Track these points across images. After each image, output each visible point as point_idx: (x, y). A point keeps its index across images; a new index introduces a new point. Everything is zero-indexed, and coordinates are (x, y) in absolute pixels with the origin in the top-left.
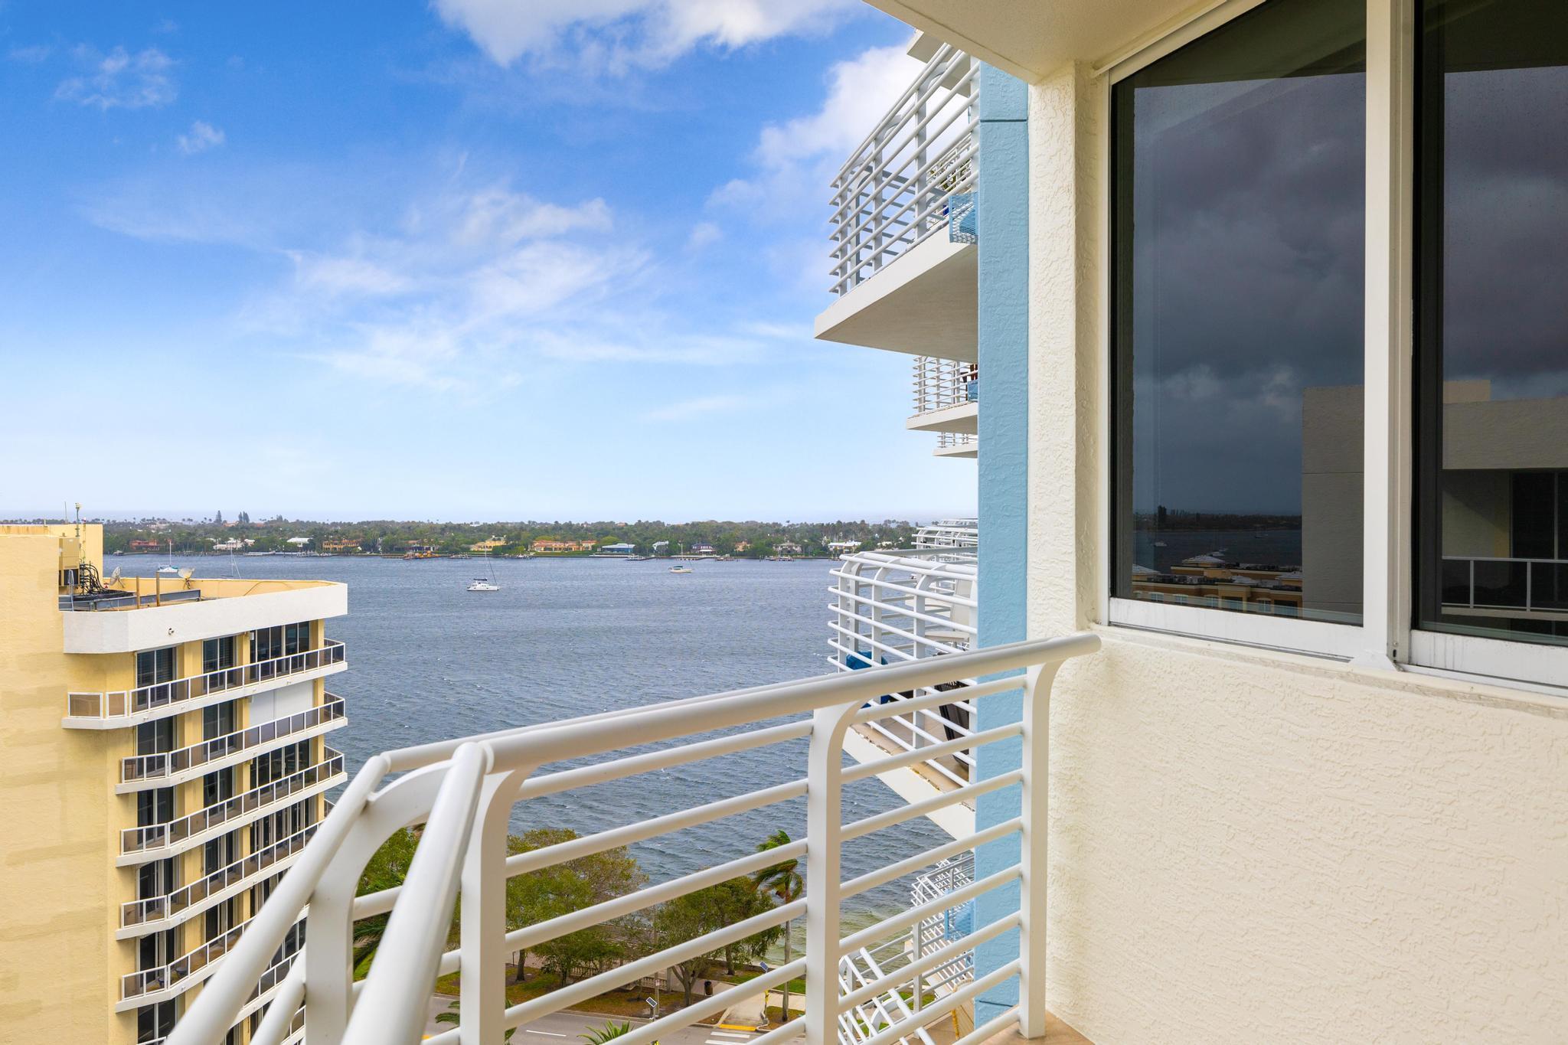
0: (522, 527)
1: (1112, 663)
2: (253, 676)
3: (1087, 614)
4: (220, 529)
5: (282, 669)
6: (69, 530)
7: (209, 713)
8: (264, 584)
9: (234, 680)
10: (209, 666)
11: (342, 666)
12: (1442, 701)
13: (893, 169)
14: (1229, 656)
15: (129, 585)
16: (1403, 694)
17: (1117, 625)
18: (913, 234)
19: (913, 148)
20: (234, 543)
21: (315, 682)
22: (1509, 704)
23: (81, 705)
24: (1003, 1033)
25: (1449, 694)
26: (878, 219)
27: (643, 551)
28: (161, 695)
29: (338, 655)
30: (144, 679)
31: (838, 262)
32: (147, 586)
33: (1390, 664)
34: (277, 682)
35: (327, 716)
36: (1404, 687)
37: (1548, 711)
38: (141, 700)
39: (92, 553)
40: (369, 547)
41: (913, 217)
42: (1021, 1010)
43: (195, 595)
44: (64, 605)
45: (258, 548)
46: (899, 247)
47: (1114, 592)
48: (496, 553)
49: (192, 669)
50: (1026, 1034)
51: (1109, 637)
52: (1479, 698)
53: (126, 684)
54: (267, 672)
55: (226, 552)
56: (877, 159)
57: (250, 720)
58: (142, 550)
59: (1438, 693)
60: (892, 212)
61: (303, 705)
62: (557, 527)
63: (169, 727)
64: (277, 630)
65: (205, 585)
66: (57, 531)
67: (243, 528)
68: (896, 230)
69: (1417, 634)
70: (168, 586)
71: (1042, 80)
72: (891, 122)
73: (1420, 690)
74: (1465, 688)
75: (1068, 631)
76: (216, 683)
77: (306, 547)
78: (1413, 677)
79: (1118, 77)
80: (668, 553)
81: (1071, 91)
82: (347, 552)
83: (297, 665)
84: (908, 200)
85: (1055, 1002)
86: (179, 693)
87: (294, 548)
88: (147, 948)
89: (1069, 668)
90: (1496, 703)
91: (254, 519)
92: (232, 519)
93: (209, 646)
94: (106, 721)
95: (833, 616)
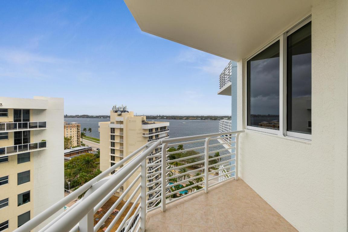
0: (188, 116)
1: (247, 134)
2: (160, 132)
3: (244, 128)
4: (157, 117)
5: (163, 131)
6: (143, 117)
7: (156, 135)
8: (161, 122)
9: (158, 132)
10: (156, 131)
11: (169, 131)
12: (290, 141)
13: (226, 74)
14: (261, 134)
15: (148, 122)
16: (284, 140)
17: (248, 129)
18: (228, 81)
19: (228, 71)
20: (159, 118)
21: (166, 133)
22: (299, 142)
23: (144, 134)
24: (233, 179)
25: (291, 140)
26: (224, 80)
27: (202, 119)
28: (151, 133)
29: (168, 130)
30: (150, 132)
31: (220, 85)
32: (150, 122)
33: (283, 136)
34: (162, 132)
35: (167, 136)
36: (284, 139)
37: (305, 143)
38: (149, 134)
39: (145, 119)
40: (172, 119)
41: (228, 79)
42: (235, 176)
43: (154, 123)
44: (142, 124)
45: (161, 118)
46: (227, 83)
47: (248, 125)
48: (185, 119)
49: (154, 131)
50: (235, 179)
51: (246, 130)
52: (295, 141)
53: (148, 132)
54: (161, 131)
55: (158, 119)
56: (224, 73)
57: (160, 136)
58: (150, 119)
59: (289, 140)
60: (226, 79)
61: (165, 135)
62: (192, 116)
63: (152, 137)
64: (162, 127)
65: (155, 122)
66: (142, 117)
67: (160, 116)
68: (226, 81)
69: (287, 132)
70: (152, 122)
71: (238, 61)
72: (226, 69)
73: (287, 139)
74: (293, 139)
75: (242, 130)
76: (156, 132)
77: (166, 118)
78: (287, 137)
79: (248, 60)
80: (204, 119)
81: (242, 62)
82: (170, 119)
83: (164, 131)
84: (228, 77)
85: (239, 175)
86: (153, 133)
87: (165, 118)
88: (150, 159)
89: (241, 134)
90: (297, 141)
91: (161, 115)
92: (159, 116)
93: (156, 128)
94: (146, 136)
95: (219, 127)
